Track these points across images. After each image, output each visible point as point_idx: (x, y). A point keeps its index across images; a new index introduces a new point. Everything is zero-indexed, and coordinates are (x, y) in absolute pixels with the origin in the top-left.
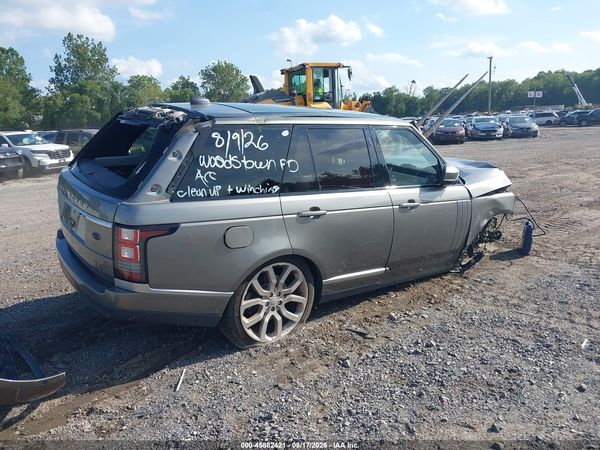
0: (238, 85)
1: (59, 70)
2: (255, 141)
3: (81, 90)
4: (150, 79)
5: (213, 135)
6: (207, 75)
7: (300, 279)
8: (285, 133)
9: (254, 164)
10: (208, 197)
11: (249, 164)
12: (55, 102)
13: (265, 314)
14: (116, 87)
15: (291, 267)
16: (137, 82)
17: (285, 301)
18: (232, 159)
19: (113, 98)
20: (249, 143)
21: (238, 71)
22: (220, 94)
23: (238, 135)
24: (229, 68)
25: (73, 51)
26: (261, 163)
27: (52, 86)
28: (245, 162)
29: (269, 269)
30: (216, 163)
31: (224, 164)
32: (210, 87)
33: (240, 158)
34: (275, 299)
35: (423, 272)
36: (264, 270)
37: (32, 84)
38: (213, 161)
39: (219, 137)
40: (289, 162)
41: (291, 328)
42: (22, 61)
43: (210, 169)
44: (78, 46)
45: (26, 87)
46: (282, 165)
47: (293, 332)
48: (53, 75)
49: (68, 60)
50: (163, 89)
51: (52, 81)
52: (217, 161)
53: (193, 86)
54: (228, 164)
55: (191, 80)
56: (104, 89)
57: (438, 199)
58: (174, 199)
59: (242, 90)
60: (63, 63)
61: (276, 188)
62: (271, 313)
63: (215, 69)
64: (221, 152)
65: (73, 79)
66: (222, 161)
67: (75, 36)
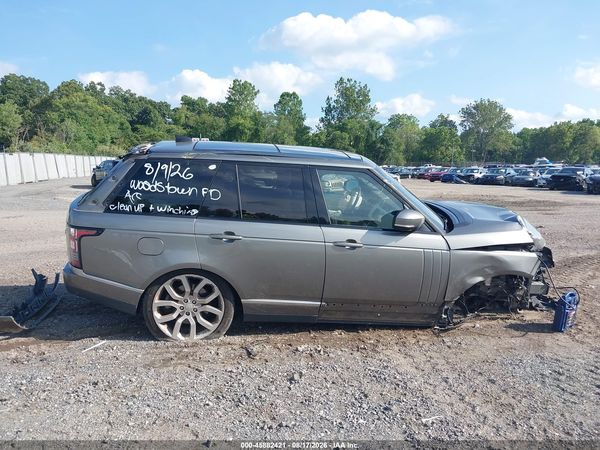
0: (500, 124)
1: (328, 110)
2: (181, 172)
3: (342, 128)
4: (409, 118)
5: (146, 166)
6: (467, 113)
7: (217, 293)
8: (213, 167)
9: (177, 189)
10: (132, 212)
11: (172, 190)
12: (320, 139)
13: (179, 316)
14: (373, 125)
15: (206, 281)
16: (396, 121)
17: (201, 309)
18: (157, 184)
19: (369, 135)
20: (175, 173)
21: (501, 109)
22: (478, 132)
23: (166, 166)
24: (493, 105)
25: (342, 94)
26: (183, 190)
27: (321, 125)
28: (168, 188)
29: (183, 278)
30: (143, 187)
31: (150, 188)
32: (468, 125)
33: (165, 184)
34: (190, 306)
35: (380, 318)
36: (177, 278)
37: (306, 123)
38: (141, 185)
39: (150, 167)
40: (211, 191)
41: (206, 335)
42: (300, 103)
43: (138, 191)
44: (347, 89)
45: (300, 126)
46: (204, 193)
47: (206, 338)
48: (323, 115)
49: (336, 101)
50: (420, 127)
51: (322, 120)
52: (144, 185)
53: (452, 124)
54: (153, 188)
55: (450, 119)
56: (362, 127)
57: (393, 244)
58: (108, 210)
59: (504, 128)
60: (333, 104)
61: (195, 211)
62: (185, 317)
63: (476, 107)
64: (149, 178)
65: (339, 119)
66: (149, 185)
67: (346, 80)
